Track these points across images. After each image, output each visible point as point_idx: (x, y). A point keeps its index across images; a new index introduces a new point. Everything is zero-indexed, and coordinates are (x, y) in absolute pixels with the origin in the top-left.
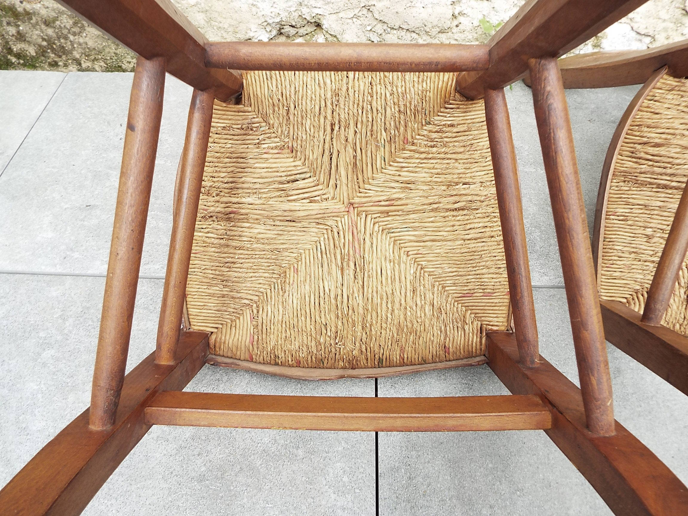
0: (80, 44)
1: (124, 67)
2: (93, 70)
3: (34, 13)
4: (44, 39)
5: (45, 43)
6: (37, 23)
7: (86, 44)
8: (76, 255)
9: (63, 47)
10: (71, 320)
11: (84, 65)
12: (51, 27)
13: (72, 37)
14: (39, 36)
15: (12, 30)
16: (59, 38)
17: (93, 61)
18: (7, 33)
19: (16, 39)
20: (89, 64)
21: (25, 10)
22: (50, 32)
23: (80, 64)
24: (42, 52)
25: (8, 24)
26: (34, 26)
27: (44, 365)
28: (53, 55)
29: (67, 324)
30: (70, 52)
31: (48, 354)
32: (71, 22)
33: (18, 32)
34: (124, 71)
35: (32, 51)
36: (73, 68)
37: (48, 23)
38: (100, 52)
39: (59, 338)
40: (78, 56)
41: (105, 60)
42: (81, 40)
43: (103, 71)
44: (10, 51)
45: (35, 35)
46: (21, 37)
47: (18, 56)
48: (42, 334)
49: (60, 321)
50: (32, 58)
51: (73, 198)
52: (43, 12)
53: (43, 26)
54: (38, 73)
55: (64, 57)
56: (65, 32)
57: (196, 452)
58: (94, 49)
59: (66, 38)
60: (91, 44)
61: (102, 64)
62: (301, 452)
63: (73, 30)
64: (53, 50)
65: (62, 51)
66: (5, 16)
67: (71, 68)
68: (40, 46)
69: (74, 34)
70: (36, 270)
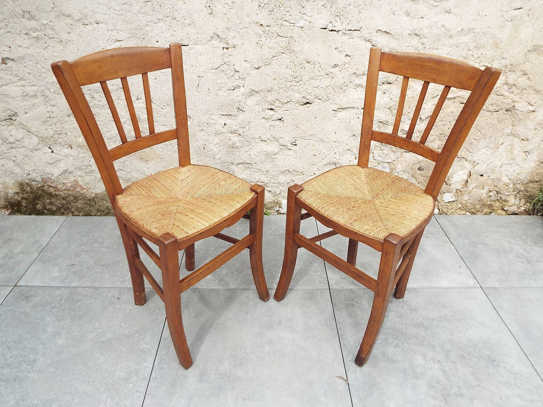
0: (75, 206)
1: (92, 214)
2: (79, 215)
3: (59, 195)
4: (61, 204)
5: (61, 206)
6: (59, 199)
7: (78, 206)
8: (67, 280)
9: (68, 207)
10: (63, 300)
11: (75, 214)
12: (65, 200)
13: (72, 204)
14: (59, 203)
15: (48, 201)
16: (67, 204)
17: (80, 212)
18: (46, 202)
19: (49, 204)
20: (77, 213)
21: (55, 194)
22: (64, 202)
23: (74, 213)
24: (59, 209)
25: (47, 199)
26: (58, 200)
27: (53, 313)
28: (63, 210)
29: (62, 301)
30: (71, 209)
31: (54, 310)
32: (73, 198)
33: (51, 202)
34: (92, 216)
35: (55, 208)
36: (70, 215)
37: (63, 199)
38: (82, 209)
39: (59, 305)
40: (73, 210)
41: (84, 212)
42: (76, 205)
43: (83, 216)
44: (45, 208)
45: (58, 203)
46: (51, 203)
47: (48, 210)
48: (53, 305)
49: (59, 301)
50: (54, 211)
51: (67, 262)
52: (63, 195)
53: (62, 200)
54: (56, 217)
55: (68, 211)
56: (70, 202)
57: (103, 335)
58: (81, 208)
59: (70, 204)
60: (79, 206)
61: (83, 213)
62: (137, 335)
63: (74, 201)
64: (64, 208)
65: (68, 208)
66: (47, 196)
67: (69, 215)
68: (59, 207)
69: (74, 203)
70: (51, 285)
